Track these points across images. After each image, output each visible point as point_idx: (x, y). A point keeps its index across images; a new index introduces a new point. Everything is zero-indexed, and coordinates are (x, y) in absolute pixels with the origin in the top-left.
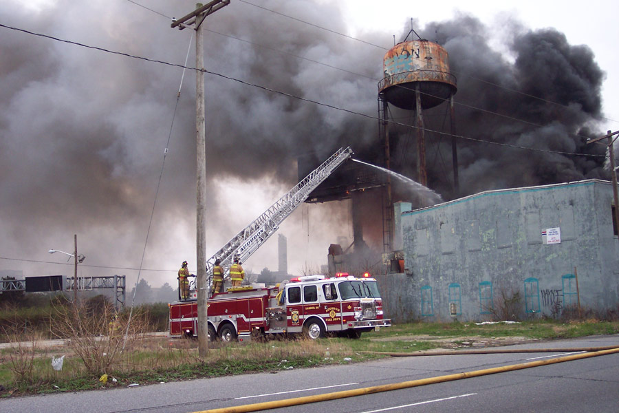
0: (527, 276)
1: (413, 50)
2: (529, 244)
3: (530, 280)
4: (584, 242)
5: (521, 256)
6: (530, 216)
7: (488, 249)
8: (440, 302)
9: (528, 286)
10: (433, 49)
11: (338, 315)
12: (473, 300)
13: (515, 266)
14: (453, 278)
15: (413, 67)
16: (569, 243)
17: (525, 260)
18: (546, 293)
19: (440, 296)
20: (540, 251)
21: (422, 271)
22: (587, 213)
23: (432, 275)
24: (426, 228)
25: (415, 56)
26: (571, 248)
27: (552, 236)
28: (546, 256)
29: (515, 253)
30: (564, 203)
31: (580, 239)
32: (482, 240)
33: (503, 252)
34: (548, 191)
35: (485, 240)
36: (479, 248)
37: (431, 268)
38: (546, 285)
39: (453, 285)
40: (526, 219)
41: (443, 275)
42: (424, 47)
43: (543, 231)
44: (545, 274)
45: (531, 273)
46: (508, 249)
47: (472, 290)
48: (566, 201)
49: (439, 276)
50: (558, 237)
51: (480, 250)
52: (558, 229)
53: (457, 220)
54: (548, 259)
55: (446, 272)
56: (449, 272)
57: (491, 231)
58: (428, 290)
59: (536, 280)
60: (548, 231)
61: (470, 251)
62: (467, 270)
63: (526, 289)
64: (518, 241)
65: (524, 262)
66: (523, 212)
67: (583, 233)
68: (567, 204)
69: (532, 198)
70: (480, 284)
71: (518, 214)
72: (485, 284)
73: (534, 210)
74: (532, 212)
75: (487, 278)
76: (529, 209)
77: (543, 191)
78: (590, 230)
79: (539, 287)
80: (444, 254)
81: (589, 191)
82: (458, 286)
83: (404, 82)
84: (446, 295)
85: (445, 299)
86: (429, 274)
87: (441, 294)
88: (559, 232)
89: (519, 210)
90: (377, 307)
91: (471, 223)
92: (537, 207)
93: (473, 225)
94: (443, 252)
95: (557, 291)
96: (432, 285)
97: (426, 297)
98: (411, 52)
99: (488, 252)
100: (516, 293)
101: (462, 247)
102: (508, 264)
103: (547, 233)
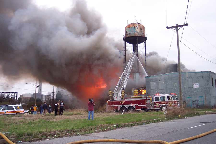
0: (188, 96)
2: (189, 88)
3: (188, 97)
4: (206, 87)
5: (186, 91)
6: (189, 80)
7: (175, 88)
9: (188, 99)
13: (184, 94)
16: (201, 88)
17: (187, 92)
18: (194, 101)
20: (192, 89)
21: (152, 94)
22: (207, 80)
24: (154, 81)
26: (202, 89)
27: (196, 86)
29: (184, 90)
30: (200, 77)
31: (205, 87)
32: (173, 86)
34: (195, 73)
35: (174, 86)
36: (172, 88)
38: (194, 99)
40: (188, 81)
43: (193, 84)
44: (193, 96)
45: (189, 96)
48: (201, 76)
50: (198, 86)
51: (172, 89)
52: (198, 84)
53: (165, 80)
54: (195, 92)
57: (176, 83)
59: (190, 97)
60: (195, 84)
61: (169, 89)
63: (187, 100)
64: (185, 87)
65: (187, 93)
66: (187, 79)
67: (206, 85)
68: (201, 77)
69: (190, 75)
71: (186, 79)
74: (190, 79)
77: (193, 73)
79: (192, 99)
81: (208, 74)
88: (198, 85)
89: (186, 78)
91: (170, 81)
92: (192, 77)
94: (160, 89)
95: (197, 101)
99: (175, 89)
100: (184, 101)
101: (166, 87)
103: (195, 85)
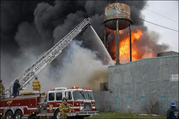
0: (162, 95)
1: (116, 6)
2: (163, 81)
3: (163, 97)
5: (159, 86)
6: (164, 69)
7: (144, 82)
8: (123, 104)
9: (163, 99)
10: (124, 6)
11: (72, 108)
12: (137, 104)
13: (157, 90)
14: (129, 94)
15: (116, 13)
17: (161, 88)
19: (123, 101)
20: (169, 84)
21: (116, 91)
23: (120, 92)
24: (118, 73)
25: (117, 9)
28: (171, 87)
29: (157, 85)
33: (151, 84)
34: (173, 58)
35: (143, 78)
36: (140, 82)
37: (120, 90)
39: (129, 97)
40: (162, 70)
41: (125, 93)
42: (121, 5)
43: (170, 75)
44: (170, 94)
45: (164, 93)
46: (154, 83)
47: (137, 100)
49: (123, 93)
50: (177, 79)
51: (141, 83)
52: (177, 75)
53: (131, 70)
54: (172, 88)
55: (126, 92)
56: (127, 91)
57: (146, 75)
58: (118, 99)
59: (166, 97)
60: (173, 75)
61: (136, 83)
62: (135, 91)
63: (162, 101)
64: (158, 80)
65: (161, 89)
66: (161, 67)
69: (165, 61)
70: (140, 97)
71: (159, 68)
72: (143, 97)
73: (166, 66)
74: (165, 67)
75: (143, 95)
76: (164, 66)
77: (170, 58)
79: (168, 100)
80: (125, 84)
82: (131, 97)
83: (112, 18)
84: (126, 101)
85: (125, 103)
86: (119, 92)
87: (124, 101)
88: (178, 77)
89: (159, 66)
90: (92, 105)
91: (137, 71)
92: (167, 65)
93: (138, 72)
94: (125, 83)
96: (120, 96)
97: (117, 101)
98: (116, 7)
99: (144, 84)
100: (157, 102)
101: (133, 81)
102: (153, 89)
103: (172, 77)
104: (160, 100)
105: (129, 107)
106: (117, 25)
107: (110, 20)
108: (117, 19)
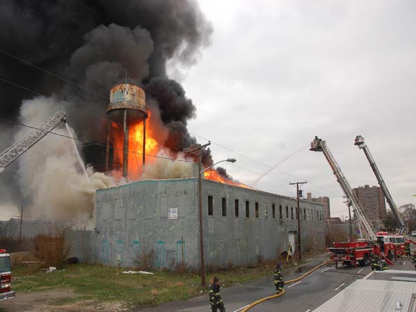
0: (159, 240)
1: (125, 89)
2: (161, 218)
3: (160, 242)
4: (190, 219)
5: (156, 225)
6: (162, 199)
7: (139, 219)
8: (112, 252)
9: (159, 247)
10: (136, 90)
12: (129, 253)
13: (153, 232)
14: (120, 237)
15: (124, 99)
16: (182, 220)
17: (158, 228)
18: (168, 252)
19: (112, 249)
20: (167, 223)
21: (104, 230)
22: (193, 200)
24: (108, 201)
25: (126, 92)
26: (183, 223)
27: (173, 214)
28: (169, 227)
29: (153, 224)
31: (188, 217)
32: (136, 212)
33: (147, 221)
35: (138, 213)
37: (109, 229)
38: (169, 247)
39: (120, 242)
40: (160, 202)
41: (115, 234)
42: (131, 88)
43: (169, 209)
44: (168, 239)
45: (161, 237)
46: (150, 220)
47: (129, 246)
48: (182, 191)
49: (112, 235)
50: (176, 215)
51: (135, 219)
52: (176, 209)
53: (124, 198)
54: (170, 229)
56: (118, 233)
57: (141, 207)
58: (106, 244)
59: (163, 242)
60: (172, 210)
61: (130, 220)
62: (127, 232)
64: (155, 215)
65: (157, 230)
66: (159, 196)
67: (190, 213)
68: (183, 193)
69: (164, 187)
71: (156, 197)
72: (137, 242)
73: (165, 195)
74: (164, 197)
75: (137, 239)
76: (162, 194)
77: (169, 183)
78: (193, 212)
79: (165, 247)
80: (116, 220)
81: (195, 185)
82: (122, 242)
83: (119, 107)
84: (116, 248)
85: (115, 250)
86: (108, 233)
87: (113, 247)
88: (177, 212)
89: (157, 195)
91: (131, 201)
92: (166, 193)
94: (116, 218)
95: (174, 251)
96: (108, 240)
97: (105, 248)
99: (139, 221)
100: (152, 250)
101: (125, 217)
102: (149, 230)
104: (155, 248)
105: (119, 257)
106: (125, 118)
107: (115, 109)
108: (124, 109)
